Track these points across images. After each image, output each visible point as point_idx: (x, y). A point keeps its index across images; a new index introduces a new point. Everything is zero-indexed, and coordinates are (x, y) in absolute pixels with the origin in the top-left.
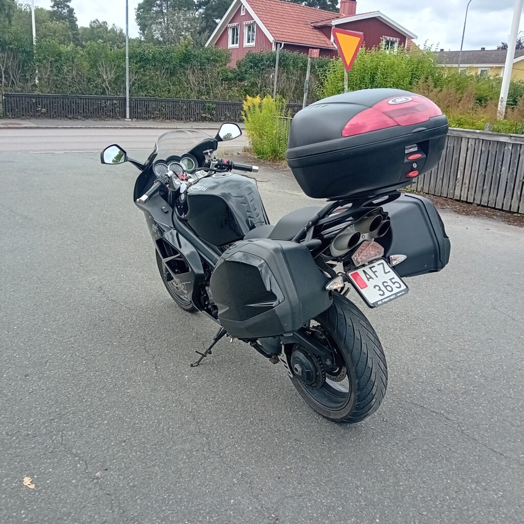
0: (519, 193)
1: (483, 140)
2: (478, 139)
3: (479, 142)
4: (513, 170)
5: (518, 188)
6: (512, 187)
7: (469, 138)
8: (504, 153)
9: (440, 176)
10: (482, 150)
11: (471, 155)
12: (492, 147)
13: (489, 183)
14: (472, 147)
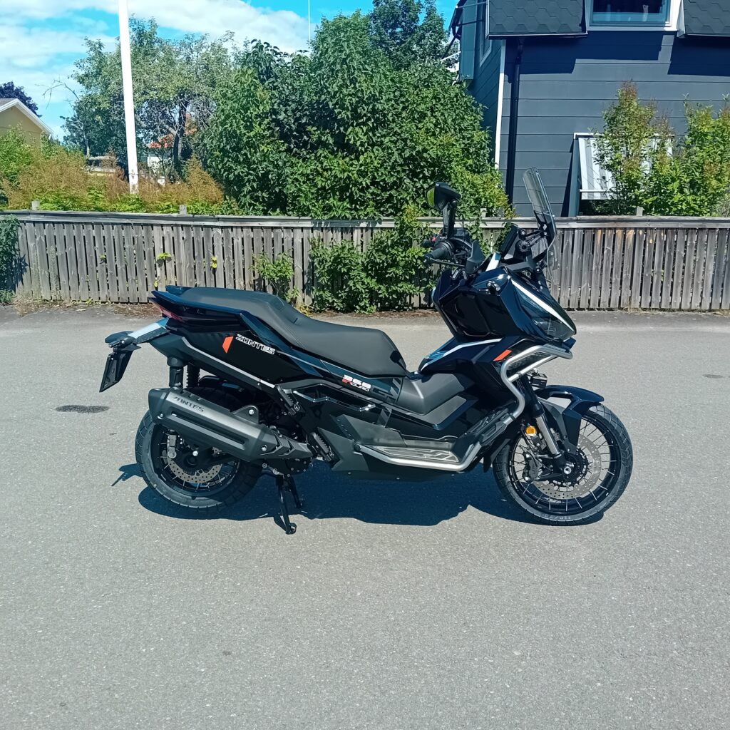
0: (242, 283)
1: (182, 226)
2: (176, 225)
3: (178, 230)
4: (229, 258)
5: (239, 277)
6: (232, 277)
7: (162, 225)
8: (213, 238)
9: (131, 276)
10: (183, 238)
11: (170, 245)
12: (197, 234)
13: (203, 276)
14: (169, 235)
